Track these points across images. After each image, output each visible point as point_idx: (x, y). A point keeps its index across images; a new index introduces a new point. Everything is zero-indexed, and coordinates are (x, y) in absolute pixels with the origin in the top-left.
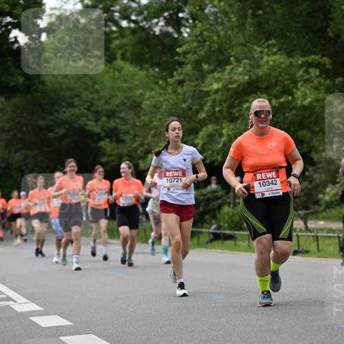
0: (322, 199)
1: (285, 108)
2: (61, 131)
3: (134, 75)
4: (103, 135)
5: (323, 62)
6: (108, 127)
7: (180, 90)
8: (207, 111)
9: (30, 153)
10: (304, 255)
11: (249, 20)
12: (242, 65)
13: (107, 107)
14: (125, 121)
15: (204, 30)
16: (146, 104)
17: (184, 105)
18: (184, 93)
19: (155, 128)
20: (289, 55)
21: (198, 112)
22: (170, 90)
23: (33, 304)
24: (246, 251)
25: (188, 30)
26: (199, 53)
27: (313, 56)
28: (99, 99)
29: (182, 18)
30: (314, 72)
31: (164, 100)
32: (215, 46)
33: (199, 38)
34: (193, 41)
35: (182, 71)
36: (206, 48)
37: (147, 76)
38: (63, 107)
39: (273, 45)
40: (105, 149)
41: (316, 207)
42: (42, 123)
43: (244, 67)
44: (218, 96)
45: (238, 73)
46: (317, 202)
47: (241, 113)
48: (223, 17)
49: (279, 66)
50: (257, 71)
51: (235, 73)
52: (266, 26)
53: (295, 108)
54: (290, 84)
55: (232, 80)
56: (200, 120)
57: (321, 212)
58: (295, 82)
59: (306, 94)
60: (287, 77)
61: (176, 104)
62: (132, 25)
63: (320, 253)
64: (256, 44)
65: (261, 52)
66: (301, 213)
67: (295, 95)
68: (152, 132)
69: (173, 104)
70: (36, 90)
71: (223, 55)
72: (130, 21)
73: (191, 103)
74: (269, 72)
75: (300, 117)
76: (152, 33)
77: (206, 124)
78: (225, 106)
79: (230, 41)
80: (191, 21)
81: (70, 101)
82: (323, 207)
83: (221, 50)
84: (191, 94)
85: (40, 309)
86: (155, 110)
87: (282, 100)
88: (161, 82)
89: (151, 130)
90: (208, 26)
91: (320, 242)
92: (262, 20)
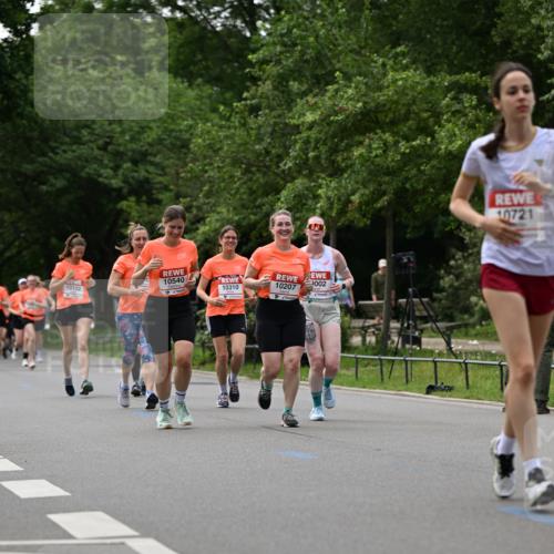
0: (476, 305)
1: (420, 156)
2: (60, 183)
3: (179, 95)
4: (125, 191)
5: (483, 85)
6: (133, 178)
7: (251, 121)
8: (295, 158)
9: (7, 217)
10: (444, 393)
11: (367, 12)
12: (353, 85)
13: (134, 146)
14: (163, 169)
15: (294, 27)
16: (197, 142)
17: (257, 147)
18: (260, 127)
19: (211, 181)
20: (429, 71)
21: (280, 158)
22: (236, 120)
23: (6, 461)
24: (352, 385)
25: (268, 26)
26: (284, 63)
27: (467, 74)
28: (123, 133)
29: (260, 6)
30: (469, 100)
31: (227, 137)
32: (310, 53)
33: (286, 39)
34: (274, 44)
35: (257, 90)
36: (297, 55)
37: (199, 98)
38: (62, 144)
39: (404, 55)
40: (129, 214)
41: (466, 316)
42: (28, 168)
43: (356, 87)
44: (313, 134)
45: (347, 98)
46: (468, 310)
47: (349, 162)
48: (325, 7)
49: (413, 88)
50: (376, 95)
51: (342, 97)
52: (394, 23)
53: (436, 156)
54: (429, 117)
55: (336, 108)
56: (284, 171)
57: (474, 326)
58: (437, 115)
59: (455, 135)
60: (425, 106)
61: (246, 143)
62: (178, 15)
63: (469, 390)
64: (377, 52)
65: (384, 65)
66: (441, 325)
67: (437, 136)
68: (206, 188)
69: (240, 145)
70: (21, 116)
71: (324, 67)
72: (175, 7)
73: (270, 143)
74: (395, 97)
75: (444, 171)
76: (209, 28)
77: (294, 179)
78: (323, 149)
79: (334, 45)
80: (272, 11)
81: (75, 133)
82: (476, 317)
83: (319, 59)
84: (269, 129)
85: (18, 468)
86: (210, 153)
87: (414, 143)
88: (222, 108)
89: (203, 184)
90: (300, 20)
91: (469, 373)
92: (387, 14)
